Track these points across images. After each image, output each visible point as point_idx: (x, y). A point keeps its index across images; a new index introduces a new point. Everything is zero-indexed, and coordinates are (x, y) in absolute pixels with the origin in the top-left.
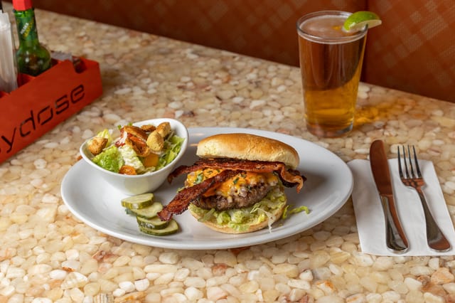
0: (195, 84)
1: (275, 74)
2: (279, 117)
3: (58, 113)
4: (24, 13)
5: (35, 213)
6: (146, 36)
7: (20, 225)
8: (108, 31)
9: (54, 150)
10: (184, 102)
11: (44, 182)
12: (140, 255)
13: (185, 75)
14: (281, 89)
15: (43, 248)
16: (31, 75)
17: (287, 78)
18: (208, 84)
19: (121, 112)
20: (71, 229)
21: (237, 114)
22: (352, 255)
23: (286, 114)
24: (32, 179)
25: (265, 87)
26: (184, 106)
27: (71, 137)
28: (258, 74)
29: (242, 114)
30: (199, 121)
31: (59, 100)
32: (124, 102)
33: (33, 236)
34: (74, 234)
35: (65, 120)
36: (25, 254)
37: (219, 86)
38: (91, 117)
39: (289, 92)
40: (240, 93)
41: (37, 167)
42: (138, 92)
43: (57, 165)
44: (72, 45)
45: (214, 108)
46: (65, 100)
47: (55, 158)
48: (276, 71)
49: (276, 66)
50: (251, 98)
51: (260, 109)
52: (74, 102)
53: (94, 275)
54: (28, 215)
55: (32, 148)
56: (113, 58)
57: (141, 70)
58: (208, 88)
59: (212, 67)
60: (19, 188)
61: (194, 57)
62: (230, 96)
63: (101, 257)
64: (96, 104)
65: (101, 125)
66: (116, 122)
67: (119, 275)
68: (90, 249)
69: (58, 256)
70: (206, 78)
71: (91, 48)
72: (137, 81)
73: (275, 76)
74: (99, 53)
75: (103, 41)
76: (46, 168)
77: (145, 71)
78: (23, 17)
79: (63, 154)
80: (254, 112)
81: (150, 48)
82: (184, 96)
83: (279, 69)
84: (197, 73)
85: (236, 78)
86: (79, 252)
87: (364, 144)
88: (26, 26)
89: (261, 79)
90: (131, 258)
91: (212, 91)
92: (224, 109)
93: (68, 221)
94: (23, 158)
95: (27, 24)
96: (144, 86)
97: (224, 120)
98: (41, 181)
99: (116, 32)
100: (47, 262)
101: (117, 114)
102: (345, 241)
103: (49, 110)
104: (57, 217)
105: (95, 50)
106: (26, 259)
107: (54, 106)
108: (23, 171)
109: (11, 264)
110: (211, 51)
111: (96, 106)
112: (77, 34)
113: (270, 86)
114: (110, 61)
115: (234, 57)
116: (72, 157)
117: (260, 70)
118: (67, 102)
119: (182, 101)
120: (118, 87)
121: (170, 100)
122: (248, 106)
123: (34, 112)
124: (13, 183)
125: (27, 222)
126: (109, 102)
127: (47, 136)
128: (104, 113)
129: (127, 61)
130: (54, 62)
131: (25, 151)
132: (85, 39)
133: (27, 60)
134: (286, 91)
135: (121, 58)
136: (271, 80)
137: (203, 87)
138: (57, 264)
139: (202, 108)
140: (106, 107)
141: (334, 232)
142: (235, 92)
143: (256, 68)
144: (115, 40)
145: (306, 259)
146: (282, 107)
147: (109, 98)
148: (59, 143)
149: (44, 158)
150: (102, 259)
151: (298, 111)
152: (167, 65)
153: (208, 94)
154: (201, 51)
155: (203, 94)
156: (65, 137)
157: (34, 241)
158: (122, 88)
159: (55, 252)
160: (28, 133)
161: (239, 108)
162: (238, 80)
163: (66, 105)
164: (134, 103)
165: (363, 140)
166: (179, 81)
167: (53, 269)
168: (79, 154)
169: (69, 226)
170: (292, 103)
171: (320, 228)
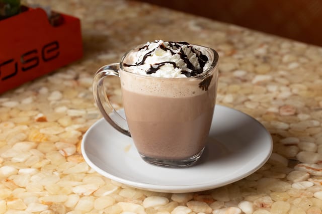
1: (288, 51)
2: (286, 93)
3: (24, 70)
6: (146, 6)
9: (12, 109)
17: (302, 56)
20: (9, 193)
21: (235, 87)
23: (295, 91)
25: (275, 63)
27: (35, 97)
28: (268, 50)
31: (26, 55)
34: (11, 198)
35: (32, 80)
38: (64, 80)
39: (302, 70)
40: (243, 66)
43: (11, 125)
47: (11, 117)
48: (290, 48)
49: (291, 43)
50: (256, 73)
51: (264, 84)
52: (45, 60)
57: (133, 38)
59: (216, 40)
61: (197, 29)
62: (230, 69)
65: (73, 88)
73: (288, 53)
74: (91, 19)
79: (22, 114)
80: (256, 87)
81: (149, 18)
83: (294, 46)
85: (241, 52)
89: (271, 55)
93: (8, 184)
111: (73, 69)
113: (281, 62)
114: (100, 27)
115: (242, 32)
116: (31, 118)
117: (271, 46)
120: (102, 52)
122: (251, 81)
127: (9, 94)
128: (81, 76)
129: (120, 29)
134: (298, 68)
135: (113, 25)
136: (282, 56)
142: (237, 66)
143: (267, 43)
146: (291, 83)
148: (20, 102)
151: (309, 89)
154: (206, 24)
156: (28, 97)
158: (106, 53)
161: (239, 81)
162: (244, 54)
163: (34, 62)
168: (40, 115)
169: (6, 190)
170: (304, 81)
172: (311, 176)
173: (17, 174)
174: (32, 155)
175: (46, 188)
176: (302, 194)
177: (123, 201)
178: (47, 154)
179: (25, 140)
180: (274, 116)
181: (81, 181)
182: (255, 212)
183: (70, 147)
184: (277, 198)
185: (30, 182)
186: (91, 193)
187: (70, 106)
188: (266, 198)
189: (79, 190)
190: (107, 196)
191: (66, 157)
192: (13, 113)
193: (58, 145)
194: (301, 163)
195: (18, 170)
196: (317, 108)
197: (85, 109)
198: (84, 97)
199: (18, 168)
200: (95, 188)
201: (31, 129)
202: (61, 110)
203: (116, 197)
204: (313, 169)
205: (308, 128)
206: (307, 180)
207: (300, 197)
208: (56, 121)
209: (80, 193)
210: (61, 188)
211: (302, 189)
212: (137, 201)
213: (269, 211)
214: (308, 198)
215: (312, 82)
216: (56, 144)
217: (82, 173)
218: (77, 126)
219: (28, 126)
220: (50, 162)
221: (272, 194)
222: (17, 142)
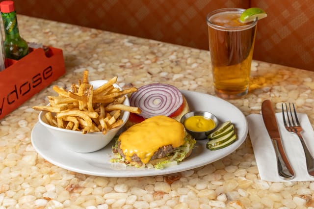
0: (132, 64)
1: (189, 55)
2: (194, 86)
3: (34, 87)
4: (9, 15)
5: (21, 159)
6: (94, 31)
7: (10, 168)
8: (66, 28)
9: (32, 113)
10: (125, 77)
11: (26, 137)
12: (100, 186)
13: (123, 58)
14: (194, 66)
15: (29, 183)
16: (14, 59)
17: (198, 58)
18: (141, 63)
20: (49, 169)
22: (254, 182)
23: (199, 83)
24: (17, 135)
25: (183, 65)
26: (124, 80)
27: (44, 104)
28: (177, 55)
31: (34, 78)
33: (21, 176)
34: (51, 173)
35: (39, 92)
36: (16, 189)
37: (149, 65)
39: (200, 68)
40: (165, 69)
41: (21, 126)
42: (91, 70)
44: (41, 38)
45: (148, 81)
46: (39, 77)
47: (33, 119)
48: (190, 53)
49: (190, 49)
50: (173, 73)
51: (180, 80)
52: (45, 79)
53: (67, 202)
54: (16, 161)
55: (16, 112)
56: (71, 47)
57: (92, 55)
58: (141, 66)
59: (143, 51)
60: (8, 141)
61: (130, 45)
62: (157, 72)
63: (72, 189)
64: (61, 80)
67: (85, 201)
68: (63, 184)
69: (40, 189)
70: (139, 59)
71: (55, 40)
72: (89, 62)
73: (189, 57)
75: (64, 35)
76: (27, 126)
77: (95, 56)
78: (8, 17)
80: (176, 83)
81: (98, 39)
82: (124, 73)
83: (192, 52)
84: (133, 56)
85: (161, 59)
86: (55, 186)
87: (257, 103)
88: (10, 24)
89: (179, 59)
90: (94, 189)
91: (145, 68)
92: (154, 81)
93: (46, 164)
94: (10, 120)
95: (11, 22)
96: (95, 66)
98: (24, 136)
99: (72, 28)
100: (32, 194)
102: (248, 172)
103: (28, 85)
104: (37, 161)
105: (57, 41)
106: (17, 192)
107: (31, 81)
108: (10, 129)
109: (6, 195)
110: (141, 40)
111: (59, 81)
112: (43, 31)
113: (187, 64)
114: (69, 49)
115: (159, 44)
117: (178, 53)
119: (123, 76)
120: (76, 68)
122: (172, 79)
123: (17, 86)
124: (4, 138)
125: (16, 165)
126: (70, 78)
127: (27, 103)
128: (67, 86)
129: (82, 49)
130: (31, 50)
131: (11, 114)
132: (50, 34)
133: (11, 49)
134: (198, 67)
135: (77, 47)
136: (186, 59)
137: (138, 66)
138: (39, 195)
139: (138, 80)
140: (68, 81)
142: (161, 69)
143: (175, 51)
144: (72, 34)
145: (220, 186)
146: (196, 78)
147: (70, 75)
149: (25, 119)
150: (72, 190)
151: (207, 81)
152: (110, 51)
153: (141, 70)
154: (135, 41)
155: (138, 71)
156: (39, 104)
157: (22, 179)
158: (79, 68)
159: (37, 187)
160: (13, 102)
161: (165, 80)
162: (163, 60)
163: (39, 81)
165: (256, 100)
166: (120, 62)
167: (37, 199)
169: (47, 168)
170: (203, 76)
171: (229, 163)
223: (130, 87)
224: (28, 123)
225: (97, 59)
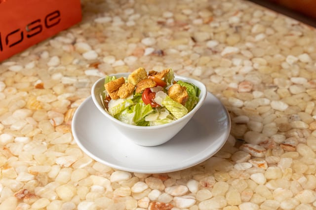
1: (258, 20)
2: (247, 68)
3: (29, 36)
9: (17, 73)
10: (159, 39)
12: (61, 200)
13: (168, 10)
14: (260, 37)
17: (270, 26)
18: (189, 22)
19: (93, 41)
20: (5, 161)
21: (206, 59)
23: (256, 66)
25: (244, 34)
26: (156, 44)
27: (37, 62)
28: (241, 18)
29: (212, 60)
30: (166, 61)
32: (101, 31)
34: (6, 166)
35: (37, 43)
37: (198, 26)
38: (64, 44)
39: (266, 42)
40: (217, 36)
42: (118, 22)
43: (14, 90)
45: (185, 50)
46: (37, 24)
47: (15, 82)
48: (261, 18)
49: (263, 11)
50: (226, 43)
51: (230, 57)
52: (48, 27)
58: (186, 27)
59: (198, 5)
62: (205, 38)
63: (22, 195)
64: (73, 30)
65: (70, 53)
66: (85, 52)
68: (14, 186)
70: (188, 16)
72: (120, 10)
73: (258, 23)
76: (3, 91)
79: (24, 80)
80: (224, 60)
82: (160, 33)
83: (264, 15)
84: (181, 10)
85: (218, 20)
86: (4, 186)
89: (242, 24)
90: (51, 201)
91: (190, 31)
92: (195, 52)
93: (5, 152)
96: (125, 17)
97: (191, 64)
101: (89, 44)
111: (72, 33)
113: (250, 33)
116: (31, 84)
117: (245, 14)
118: (40, 26)
119: (156, 38)
120: (99, 15)
121: (145, 35)
122: (220, 52)
123: (3, 34)
126: (85, 30)
127: (14, 58)
128: (78, 40)
134: (263, 40)
136: (252, 26)
137: (182, 25)
139: (174, 48)
140: (81, 34)
141: (261, 206)
142: (212, 35)
143: (242, 11)
146: (254, 57)
147: (87, 26)
148: (24, 67)
149: (4, 82)
150: (23, 198)
151: (268, 65)
153: (184, 33)
155: (180, 33)
156: (31, 61)
158: (103, 16)
161: (210, 52)
162: (220, 22)
163: (38, 29)
164: (109, 34)
166: (161, 16)
168: (39, 82)
170: (266, 55)
171: (248, 199)
172: (252, 157)
173: (14, 142)
174: (28, 123)
175: (34, 157)
176: (240, 176)
177: (95, 175)
178: (40, 123)
179: (24, 108)
180: (232, 93)
181: (64, 152)
182: (200, 192)
183: (59, 116)
184: (219, 179)
185: (23, 151)
186: (70, 164)
187: (65, 73)
188: (210, 177)
189: (61, 161)
190: (83, 168)
191: (55, 127)
192: (18, 78)
193: (50, 114)
194: (246, 143)
195: (15, 138)
196: (271, 85)
197: (77, 76)
198: (78, 64)
199: (15, 136)
200: (74, 160)
201: (30, 96)
202: (57, 76)
203: (89, 170)
204: (254, 150)
205: (259, 106)
206: (247, 161)
207: (238, 178)
208: (51, 89)
209: (62, 164)
210: (47, 158)
211: (241, 171)
212: (105, 175)
213: (211, 192)
214: (245, 180)
215: (272, 56)
216: (49, 112)
217: (66, 144)
218: (67, 95)
219: (28, 93)
220: (41, 131)
221: (216, 174)
222: (17, 109)
223: (159, 56)
224: (6, 87)
225: (133, 7)
